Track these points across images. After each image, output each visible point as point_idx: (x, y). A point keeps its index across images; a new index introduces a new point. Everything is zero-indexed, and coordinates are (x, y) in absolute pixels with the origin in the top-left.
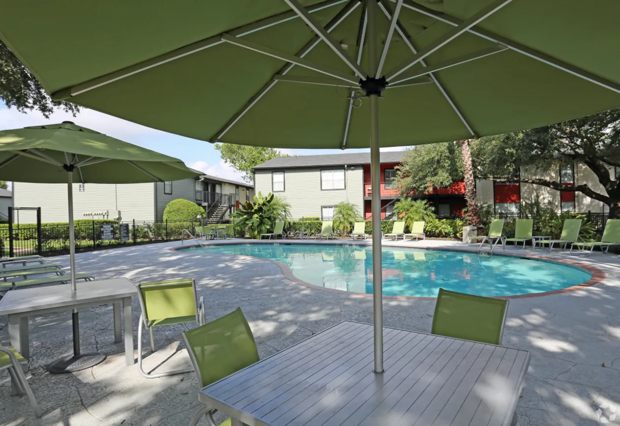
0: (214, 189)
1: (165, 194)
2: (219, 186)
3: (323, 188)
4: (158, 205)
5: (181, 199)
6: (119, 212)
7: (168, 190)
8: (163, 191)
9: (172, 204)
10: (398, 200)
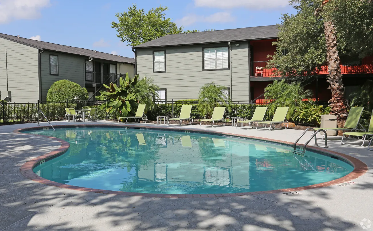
0: (107, 70)
1: (51, 75)
2: (114, 66)
3: (205, 68)
4: (42, 86)
5: (64, 80)
6: (10, 93)
7: (54, 71)
8: (49, 73)
9: (55, 85)
10: (271, 82)
